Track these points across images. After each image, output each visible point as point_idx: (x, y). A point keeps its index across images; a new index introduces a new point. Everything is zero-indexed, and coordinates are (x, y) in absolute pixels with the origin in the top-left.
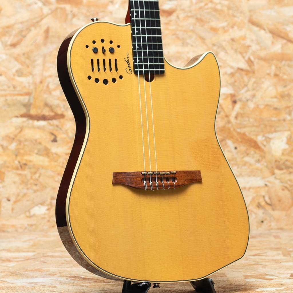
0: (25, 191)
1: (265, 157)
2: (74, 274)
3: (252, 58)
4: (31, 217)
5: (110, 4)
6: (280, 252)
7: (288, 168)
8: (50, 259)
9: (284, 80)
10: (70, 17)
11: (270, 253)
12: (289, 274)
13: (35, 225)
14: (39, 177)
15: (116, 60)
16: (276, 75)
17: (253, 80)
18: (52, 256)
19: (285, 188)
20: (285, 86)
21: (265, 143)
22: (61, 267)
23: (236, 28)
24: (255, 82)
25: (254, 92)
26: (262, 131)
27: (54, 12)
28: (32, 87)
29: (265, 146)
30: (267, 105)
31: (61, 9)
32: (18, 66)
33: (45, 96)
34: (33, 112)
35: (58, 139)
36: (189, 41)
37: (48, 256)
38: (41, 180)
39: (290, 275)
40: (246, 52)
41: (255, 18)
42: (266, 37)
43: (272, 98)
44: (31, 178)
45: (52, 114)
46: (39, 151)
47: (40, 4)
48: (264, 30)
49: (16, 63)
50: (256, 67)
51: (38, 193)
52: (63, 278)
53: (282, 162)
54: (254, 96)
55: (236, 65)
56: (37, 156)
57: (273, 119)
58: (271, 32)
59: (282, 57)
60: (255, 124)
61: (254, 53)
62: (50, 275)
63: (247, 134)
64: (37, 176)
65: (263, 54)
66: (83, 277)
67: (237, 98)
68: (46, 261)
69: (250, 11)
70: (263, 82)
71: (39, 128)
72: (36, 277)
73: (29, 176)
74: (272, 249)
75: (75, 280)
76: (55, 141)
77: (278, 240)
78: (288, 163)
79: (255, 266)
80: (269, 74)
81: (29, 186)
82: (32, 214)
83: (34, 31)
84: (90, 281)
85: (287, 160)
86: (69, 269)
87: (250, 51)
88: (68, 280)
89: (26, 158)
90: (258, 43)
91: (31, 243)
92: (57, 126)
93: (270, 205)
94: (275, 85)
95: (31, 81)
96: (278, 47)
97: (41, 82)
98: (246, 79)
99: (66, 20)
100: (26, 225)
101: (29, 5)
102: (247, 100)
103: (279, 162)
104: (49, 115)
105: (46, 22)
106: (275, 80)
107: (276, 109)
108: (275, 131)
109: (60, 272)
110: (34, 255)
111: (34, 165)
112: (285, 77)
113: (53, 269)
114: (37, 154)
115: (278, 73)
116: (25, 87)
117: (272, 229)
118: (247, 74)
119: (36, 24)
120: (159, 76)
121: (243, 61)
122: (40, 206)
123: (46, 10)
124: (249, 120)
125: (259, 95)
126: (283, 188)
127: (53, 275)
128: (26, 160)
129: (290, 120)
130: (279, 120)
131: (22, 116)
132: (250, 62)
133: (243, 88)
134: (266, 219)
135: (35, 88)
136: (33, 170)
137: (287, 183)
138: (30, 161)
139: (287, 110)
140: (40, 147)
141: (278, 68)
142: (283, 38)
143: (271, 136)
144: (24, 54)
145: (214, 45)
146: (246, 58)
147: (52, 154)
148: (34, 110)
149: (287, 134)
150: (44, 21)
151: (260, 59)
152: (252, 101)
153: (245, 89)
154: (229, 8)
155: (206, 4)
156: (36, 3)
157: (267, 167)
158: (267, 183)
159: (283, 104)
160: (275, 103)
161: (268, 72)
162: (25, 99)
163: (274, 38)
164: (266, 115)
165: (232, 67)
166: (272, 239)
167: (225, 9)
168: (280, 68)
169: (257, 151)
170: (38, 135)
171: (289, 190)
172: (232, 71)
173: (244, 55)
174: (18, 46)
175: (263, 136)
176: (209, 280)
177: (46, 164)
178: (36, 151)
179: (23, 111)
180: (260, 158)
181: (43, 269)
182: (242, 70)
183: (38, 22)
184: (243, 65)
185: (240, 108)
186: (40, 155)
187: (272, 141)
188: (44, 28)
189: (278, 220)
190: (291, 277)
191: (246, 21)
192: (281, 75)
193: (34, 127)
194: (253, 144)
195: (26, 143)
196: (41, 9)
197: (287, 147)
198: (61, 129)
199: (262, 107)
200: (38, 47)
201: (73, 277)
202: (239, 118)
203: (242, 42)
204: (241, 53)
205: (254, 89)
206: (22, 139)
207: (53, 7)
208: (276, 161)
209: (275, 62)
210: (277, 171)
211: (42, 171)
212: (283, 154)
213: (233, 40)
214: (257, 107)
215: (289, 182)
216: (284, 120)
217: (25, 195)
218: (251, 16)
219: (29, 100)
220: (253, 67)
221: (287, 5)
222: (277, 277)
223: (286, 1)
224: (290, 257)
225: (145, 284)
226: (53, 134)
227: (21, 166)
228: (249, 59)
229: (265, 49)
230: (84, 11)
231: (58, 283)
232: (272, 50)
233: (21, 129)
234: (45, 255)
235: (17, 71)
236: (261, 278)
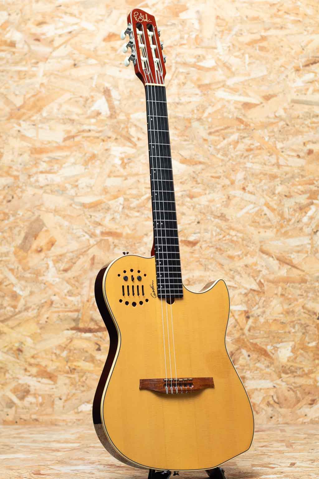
0: (74, 391)
1: (273, 363)
2: (110, 463)
3: (262, 281)
4: (78, 413)
5: (145, 236)
6: (284, 444)
7: (292, 372)
8: (91, 449)
9: (289, 299)
10: (112, 247)
11: (276, 444)
13: (82, 419)
14: (86, 380)
15: (143, 286)
16: (282, 295)
17: (263, 299)
18: (94, 447)
19: (290, 389)
20: (290, 304)
21: (273, 351)
22: (100, 456)
23: (249, 256)
24: (264, 301)
25: (264, 309)
26: (271, 342)
27: (98, 243)
28: (80, 305)
29: (273, 354)
30: (275, 320)
31: (105, 240)
32: (69, 288)
33: (91, 312)
34: (81, 326)
35: (101, 348)
36: (210, 267)
37: (90, 447)
38: (87, 382)
39: (290, 464)
40: (258, 276)
41: (264, 248)
42: (274, 263)
43: (279, 314)
44: (79, 380)
45: (96, 327)
46: (86, 358)
47: (87, 237)
48: (273, 257)
49: (67, 285)
50: (266, 288)
51: (85, 393)
52: (101, 466)
53: (287, 367)
54: (264, 312)
55: (249, 287)
56: (84, 362)
57: (280, 331)
58: (278, 259)
59: (287, 280)
60: (265, 336)
61: (264, 277)
62: (90, 463)
63: (258, 344)
64: (84, 378)
65: (271, 277)
66: (117, 465)
67: (250, 314)
68: (88, 452)
69: (261, 242)
70: (271, 301)
71: (86, 339)
72: (79, 465)
73: (77, 379)
74: (277, 441)
75: (110, 468)
76: (99, 349)
77: (284, 433)
78: (293, 369)
79: (262, 456)
80: (276, 294)
81: (78, 387)
82: (80, 410)
83: (82, 259)
84: (123, 469)
85: (291, 366)
86: (106, 458)
87: (261, 275)
88: (104, 468)
89: (75, 364)
90: (267, 269)
91: (78, 435)
92: (101, 338)
93: (278, 403)
94: (281, 303)
95: (80, 300)
96: (283, 272)
97: (88, 301)
98: (257, 298)
99: (108, 249)
100: (75, 420)
101: (79, 237)
102: (259, 316)
103: (285, 367)
104: (94, 328)
105: (91, 252)
106: (281, 299)
107: (282, 323)
108: (282, 342)
109: (99, 461)
110: (79, 446)
111: (82, 370)
112: (290, 296)
113: (93, 458)
114: (84, 360)
115: (284, 293)
116: (75, 305)
117: (279, 424)
118: (258, 295)
119: (84, 253)
120: (178, 299)
121: (255, 283)
122: (86, 404)
123: (92, 241)
124: (260, 333)
125: (268, 311)
126: (289, 389)
127: (93, 463)
128: (75, 366)
129: (293, 333)
130: (285, 332)
131: (72, 329)
132: (260, 284)
133: (255, 306)
134: (274, 416)
135: (83, 306)
136: (82, 374)
137: (292, 385)
138: (79, 366)
139: (292, 324)
140: (87, 355)
141: (284, 289)
142: (288, 264)
143: (278, 346)
144: (74, 278)
145: (231, 270)
146: (258, 281)
147: (97, 361)
148: (82, 324)
149: (292, 344)
150: (90, 251)
151: (269, 281)
152: (262, 317)
153: (257, 306)
154: (243, 240)
155: (224, 237)
156: (84, 236)
157: (275, 371)
158: (275, 385)
159: (288, 319)
160: (282, 318)
161: (276, 292)
162: (75, 315)
163: (280, 264)
164: (274, 328)
165: (246, 289)
166: (279, 432)
167: (240, 240)
168: (286, 289)
169: (267, 358)
170: (84, 345)
171: (294, 391)
172: (246, 291)
173: (256, 278)
174: (69, 271)
175: (272, 346)
176: (221, 469)
177: (92, 369)
178: (83, 358)
179: (73, 324)
180: (270, 364)
181: (85, 458)
182: (254, 290)
183: (85, 252)
184: (255, 287)
185: (253, 323)
186: (87, 361)
187: (279, 350)
188: (91, 256)
189: (284, 416)
190: (290, 466)
191: (257, 250)
192: (286, 295)
193: (81, 338)
194: (263, 353)
195: (75, 351)
196: (88, 240)
197: (291, 354)
198: (104, 340)
199: (271, 321)
200: (85, 271)
201: (109, 465)
202: (252, 331)
203: (255, 268)
204: (253, 277)
205: (263, 307)
206: (72, 348)
207: (98, 239)
208: (283, 367)
209: (281, 284)
210: (283, 375)
211: (89, 375)
212: (288, 361)
213: (246, 266)
214: (267, 322)
215: (293, 384)
216: (289, 332)
217: (74, 394)
218: (261, 246)
219: (78, 316)
220: (263, 288)
221: (291, 237)
222: (278, 466)
223: (290, 234)
224: (292, 448)
225: (166, 472)
226: (97, 344)
227: (71, 371)
228: (260, 281)
229: (273, 273)
230: (124, 242)
231: (97, 470)
232: (279, 274)
233: (71, 340)
234: (89, 446)
235: (68, 292)
236: (265, 467)
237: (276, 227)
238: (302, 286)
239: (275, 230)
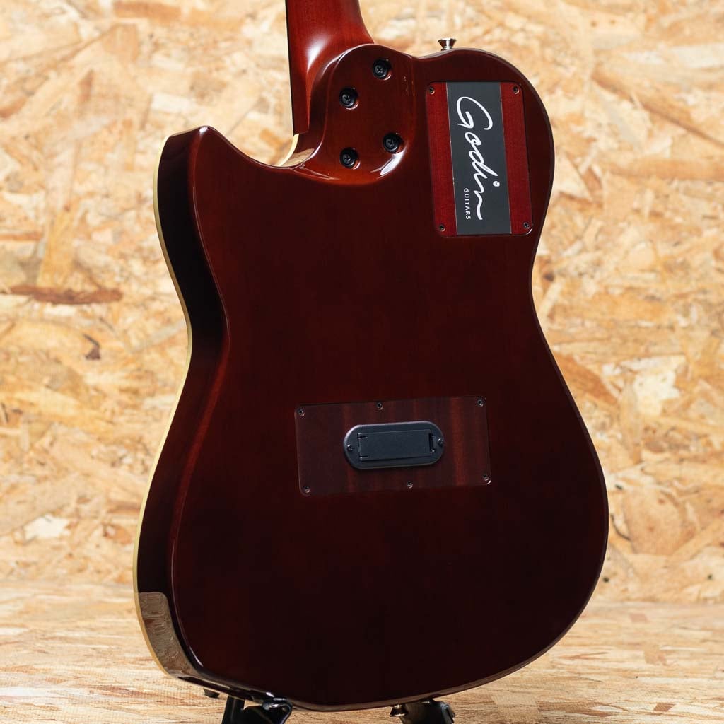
0: (14, 478)
1: (618, 418)
2: (109, 683)
3: (597, 170)
4: (25, 543)
5: (248, 20)
6: (641, 653)
7: (675, 447)
8: (57, 644)
9: (674, 228)
10: (146, 48)
11: (615, 654)
12: (653, 703)
13: (35, 563)
14: (52, 444)
16: (655, 215)
17: (597, 224)
18: (64, 639)
19: (664, 499)
20: (677, 244)
21: (621, 384)
22: (81, 664)
23: (559, 92)
24: (601, 230)
25: (599, 253)
26: (615, 354)
27: (106, 36)
28: (43, 220)
29: (620, 390)
30: (630, 289)
31: (125, 27)
32: (12, 166)
33: (76, 243)
34: (43, 282)
35: (102, 352)
37: (53, 638)
38: (55, 451)
39: (655, 706)
40: (583, 155)
41: (608, 71)
42: (634, 118)
43: (643, 271)
44: (32, 445)
45: (90, 289)
46: (54, 378)
47: (73, 14)
48: (631, 100)
49: (7, 157)
50: (606, 192)
51: (47, 485)
52: (81, 690)
53: (660, 433)
54: (598, 264)
56: (49, 391)
57: (644, 324)
58: (646, 107)
59: (672, 171)
60: (598, 335)
61: (602, 157)
62: (50, 680)
63: (577, 358)
64: (46, 441)
65: (624, 160)
66: (131, 689)
67: (555, 269)
68: (46, 651)
69: (597, 53)
70: (622, 231)
71: (57, 322)
72: (13, 685)
73: (25, 444)
74: (621, 645)
75: (109, 695)
76: (94, 355)
77: (639, 625)
78: (677, 436)
79: (572, 683)
80: (637, 211)
81: (26, 466)
82: (29, 536)
83: (55, 81)
84: (149, 701)
85: (673, 429)
86: (100, 670)
87: (594, 153)
88: (91, 695)
89: (20, 395)
90: (614, 134)
91: (21, 606)
92: (102, 320)
93: (627, 539)
94: (651, 240)
95: (42, 205)
96: (662, 145)
97: (67, 209)
98: (579, 220)
99: (135, 58)
100: (13, 565)
101: (46, 16)
102: (581, 275)
103: (654, 432)
104: (83, 292)
105: (83, 60)
106: (652, 227)
107: (652, 298)
108: (648, 355)
109: (79, 675)
110: (20, 635)
111: (40, 414)
112: (678, 220)
113: (59, 668)
114: (48, 387)
115: (660, 208)
116: (26, 218)
117: (629, 599)
118: (581, 210)
119: (61, 63)
121: (575, 175)
122: (49, 516)
123: (87, 30)
124: (583, 324)
125: (611, 262)
126: (662, 497)
127: (56, 681)
128: (21, 402)
129: (684, 328)
130: (659, 327)
131: (16, 291)
132: (591, 179)
133: (571, 243)
134: (615, 574)
135: (52, 223)
136: (38, 427)
137: (671, 485)
138: (32, 404)
139: (681, 302)
140: (55, 369)
141: (661, 196)
142: (676, 122)
143: (635, 365)
144: (27, 137)
146: (583, 169)
147: (87, 389)
148: (48, 276)
149: (677, 361)
150: (80, 58)
151: (618, 172)
152: (592, 277)
153: (578, 246)
154: (545, 43)
155: (487, 32)
156: (64, 12)
157: (623, 442)
158: (621, 484)
159: (672, 286)
160: (651, 283)
161: (636, 205)
162: (25, 249)
163: (653, 121)
164: (625, 312)
166: (627, 622)
167: (535, 44)
168: (667, 196)
169: (600, 402)
170: (52, 340)
171: (676, 504)
173: (578, 160)
174: (14, 117)
175: (618, 365)
176: (442, 705)
177: (71, 412)
178: (46, 380)
179: (19, 278)
180: (607, 420)
181: (36, 667)
182: (571, 198)
183: (65, 59)
184: (574, 186)
185: (562, 293)
186: (56, 390)
187: (639, 379)
188: (81, 74)
189: (645, 578)
190: (655, 712)
191: (586, 77)
192: (668, 214)
193: (43, 320)
194: (590, 385)
195: (22, 359)
196: (76, 26)
197: (675, 394)
198: (111, 327)
199: (617, 292)
200: (62, 120)
201: (107, 688)
202: (558, 319)
203: (576, 129)
204: (570, 157)
205: (597, 248)
206: (13, 348)
207: (106, 23)
208: (646, 429)
209: (654, 181)
210: (646, 455)
211: (61, 430)
212: (664, 412)
214: (605, 292)
215: (676, 483)
216: (672, 328)
217: (14, 487)
218: (599, 64)
219: (35, 252)
220: (598, 193)
221: (691, 41)
222: (621, 711)
223: (687, 32)
224: (665, 665)
225: (276, 706)
226: (90, 339)
227: (7, 415)
228: (590, 171)
229: (631, 149)
230: (184, 36)
231: (67, 701)
232: (647, 152)
233: (13, 323)
234: (48, 635)
235: (8, 179)
236: (579, 711)
237: (645, 11)
238: (716, 190)
239: (642, 19)
